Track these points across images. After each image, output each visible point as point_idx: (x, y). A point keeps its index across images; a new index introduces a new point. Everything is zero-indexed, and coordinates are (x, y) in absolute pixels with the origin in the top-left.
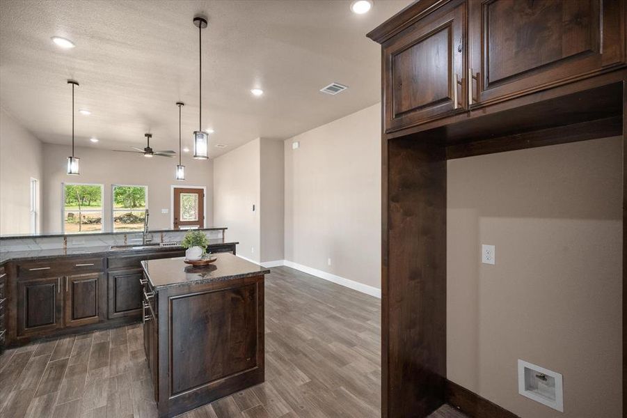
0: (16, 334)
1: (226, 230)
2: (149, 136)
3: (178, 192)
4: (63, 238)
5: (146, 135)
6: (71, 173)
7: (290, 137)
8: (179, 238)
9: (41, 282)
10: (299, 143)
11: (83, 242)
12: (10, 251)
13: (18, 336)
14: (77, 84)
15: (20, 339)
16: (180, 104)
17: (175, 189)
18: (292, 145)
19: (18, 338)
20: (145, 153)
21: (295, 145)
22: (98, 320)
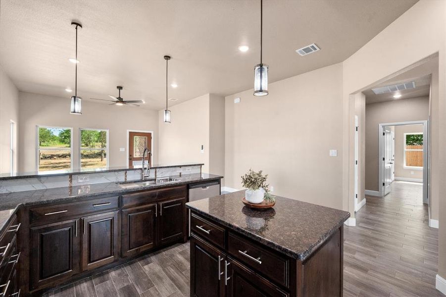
0: (28, 289)
1: (202, 166)
2: (120, 88)
3: (132, 135)
4: (68, 176)
5: (118, 87)
6: (74, 112)
7: (232, 94)
8: (169, 173)
9: (57, 226)
10: (240, 99)
11: (88, 180)
12: (12, 192)
13: (30, 290)
14: (81, 26)
15: (33, 293)
16: (167, 57)
17: (130, 132)
18: (234, 100)
19: (31, 292)
20: (117, 102)
21: (237, 101)
22: (113, 259)
